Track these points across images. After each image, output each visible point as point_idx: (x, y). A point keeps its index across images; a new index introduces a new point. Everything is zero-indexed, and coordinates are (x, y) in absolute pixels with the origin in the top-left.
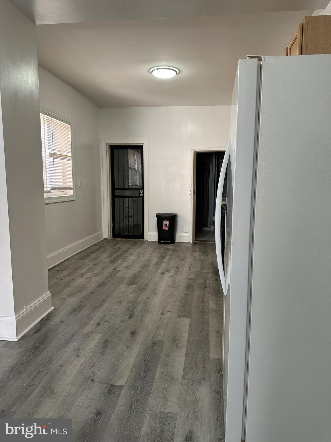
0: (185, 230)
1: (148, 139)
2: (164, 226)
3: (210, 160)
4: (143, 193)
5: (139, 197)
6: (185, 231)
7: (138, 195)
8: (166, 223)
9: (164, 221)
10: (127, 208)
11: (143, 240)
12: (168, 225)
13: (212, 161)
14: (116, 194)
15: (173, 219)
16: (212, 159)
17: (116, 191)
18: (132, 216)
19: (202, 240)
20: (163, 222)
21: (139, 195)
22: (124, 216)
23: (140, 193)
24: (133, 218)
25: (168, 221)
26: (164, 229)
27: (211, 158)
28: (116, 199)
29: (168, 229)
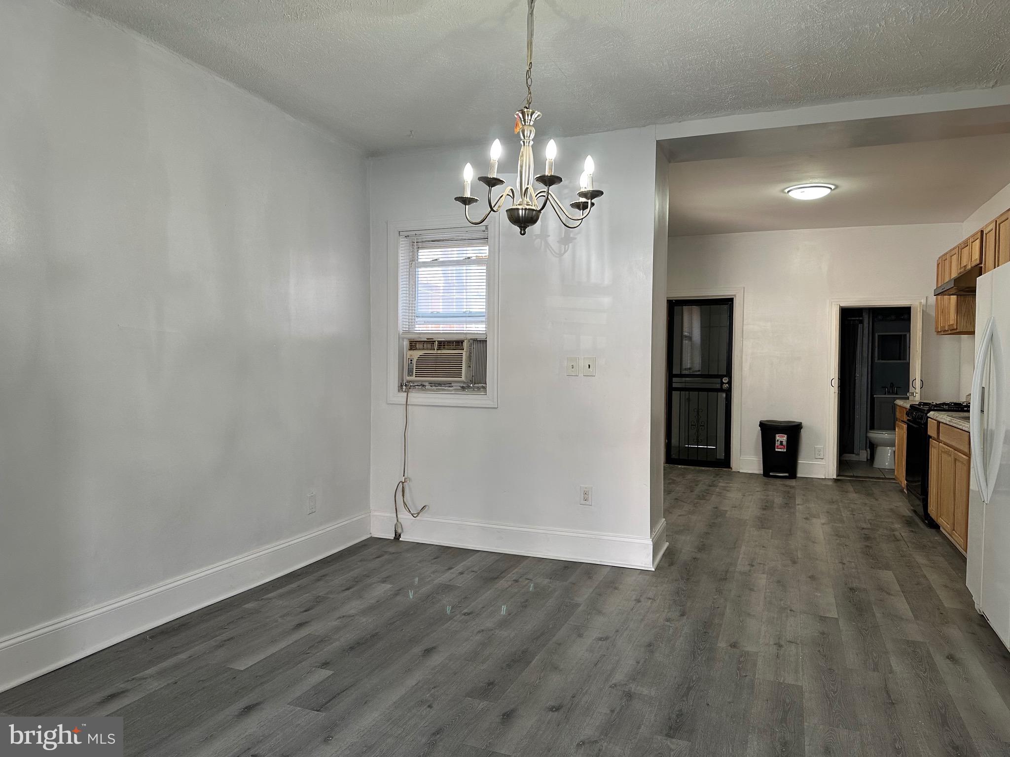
0: (816, 455)
1: (744, 288)
2: (777, 444)
3: (857, 320)
4: (730, 383)
5: (721, 390)
6: (818, 457)
7: (718, 386)
8: (781, 438)
9: (777, 435)
10: (696, 410)
11: (730, 470)
12: (785, 443)
13: (861, 322)
14: (674, 385)
15: (794, 430)
16: (861, 318)
17: (674, 380)
18: (706, 423)
19: (852, 474)
20: (775, 437)
21: (720, 387)
22: (690, 424)
23: (722, 383)
24: (707, 429)
25: (786, 436)
26: (776, 450)
27: (859, 317)
28: (675, 394)
29: (785, 450)
